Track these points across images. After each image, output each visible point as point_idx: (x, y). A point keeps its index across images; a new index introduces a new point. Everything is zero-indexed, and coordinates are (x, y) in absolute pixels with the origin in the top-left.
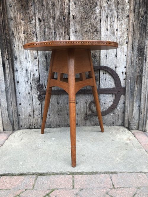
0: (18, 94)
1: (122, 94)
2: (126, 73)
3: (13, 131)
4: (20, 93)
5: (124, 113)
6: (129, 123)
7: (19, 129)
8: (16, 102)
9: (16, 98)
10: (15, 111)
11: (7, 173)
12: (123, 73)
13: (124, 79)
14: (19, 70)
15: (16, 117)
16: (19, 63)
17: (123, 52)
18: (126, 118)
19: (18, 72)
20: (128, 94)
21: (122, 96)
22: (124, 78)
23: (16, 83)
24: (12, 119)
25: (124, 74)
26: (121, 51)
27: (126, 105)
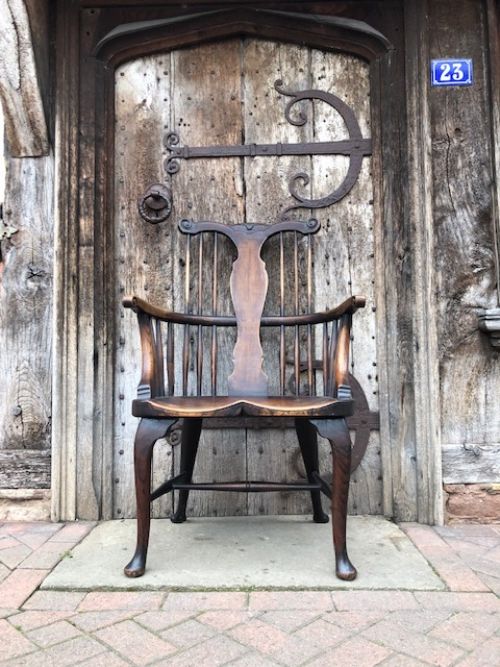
0: (118, 427)
1: (372, 430)
2: (377, 378)
3: (99, 519)
4: (123, 424)
5: (380, 478)
6: (394, 504)
7: (113, 518)
8: (113, 445)
9: (114, 436)
10: (108, 468)
11: (100, 584)
12: (370, 377)
13: (375, 393)
14: (128, 368)
15: (109, 483)
16: (129, 353)
17: (368, 330)
18: (387, 493)
19: (125, 373)
20: (385, 428)
21: (374, 435)
22: (374, 389)
23: (117, 400)
24: (99, 488)
25: (373, 379)
26: (362, 327)
27: (384, 455)
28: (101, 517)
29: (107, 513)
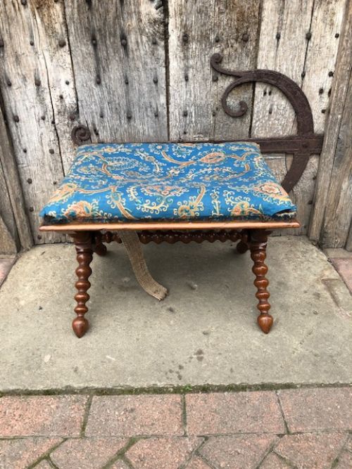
0: (20, 154)
1: (312, 154)
2: (330, 93)
3: (18, 251)
4: (25, 151)
5: (312, 203)
7: (35, 244)
8: (18, 174)
9: (17, 163)
10: (17, 200)
12: (321, 91)
13: (323, 112)
14: (16, 81)
15: (22, 215)
16: (12, 59)
19: (14, 87)
20: (329, 154)
21: (314, 161)
22: (324, 106)
23: (12, 123)
24: (11, 222)
25: (325, 95)
26: (324, 21)
27: (321, 183)
28: (19, 248)
29: (26, 243)
